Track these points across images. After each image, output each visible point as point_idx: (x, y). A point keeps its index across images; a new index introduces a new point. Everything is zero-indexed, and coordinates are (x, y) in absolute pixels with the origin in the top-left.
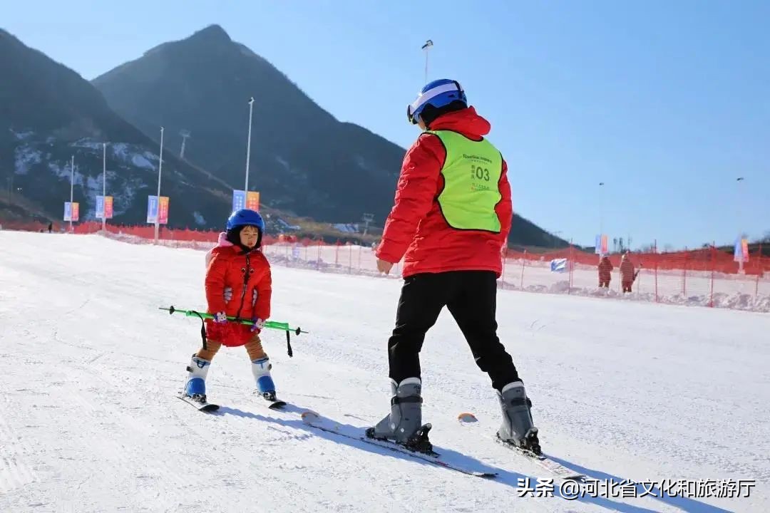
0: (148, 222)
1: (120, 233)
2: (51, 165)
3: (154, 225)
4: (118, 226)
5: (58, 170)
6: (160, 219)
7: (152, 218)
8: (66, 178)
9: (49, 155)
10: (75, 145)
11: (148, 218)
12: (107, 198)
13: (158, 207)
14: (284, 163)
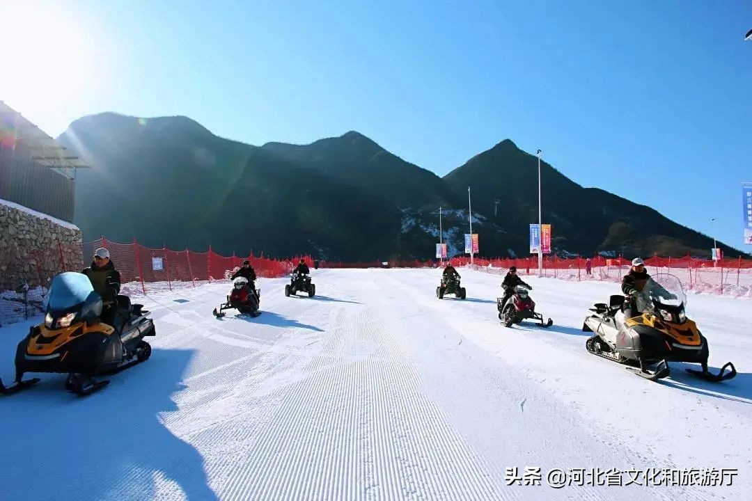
0: (531, 252)
1: (490, 265)
2: (421, 226)
3: (537, 255)
4: (488, 259)
5: (425, 229)
6: (542, 248)
7: (535, 248)
8: (430, 233)
9: (420, 220)
10: (434, 213)
11: (531, 248)
12: (473, 235)
13: (540, 235)
14: (554, 216)
